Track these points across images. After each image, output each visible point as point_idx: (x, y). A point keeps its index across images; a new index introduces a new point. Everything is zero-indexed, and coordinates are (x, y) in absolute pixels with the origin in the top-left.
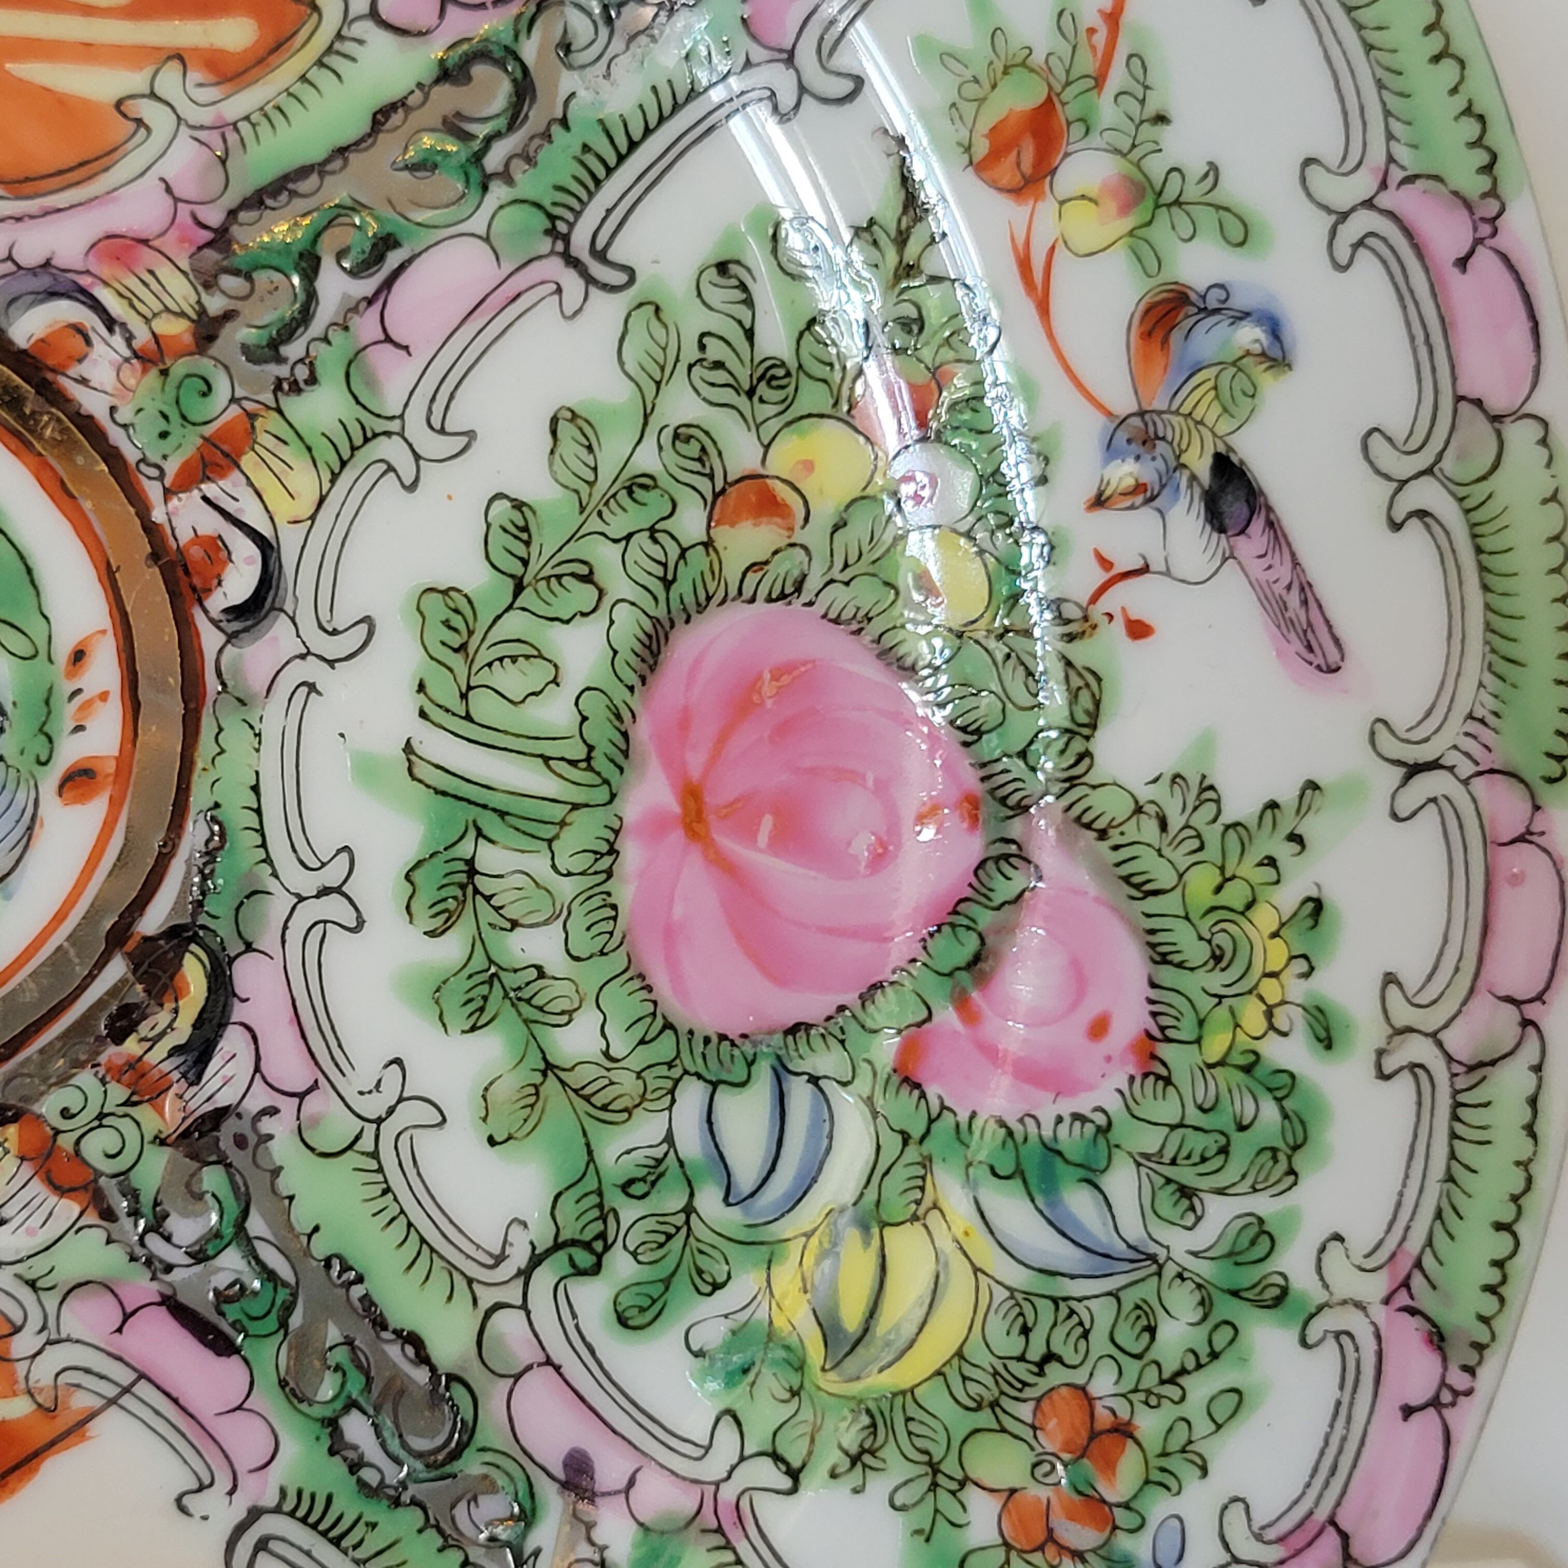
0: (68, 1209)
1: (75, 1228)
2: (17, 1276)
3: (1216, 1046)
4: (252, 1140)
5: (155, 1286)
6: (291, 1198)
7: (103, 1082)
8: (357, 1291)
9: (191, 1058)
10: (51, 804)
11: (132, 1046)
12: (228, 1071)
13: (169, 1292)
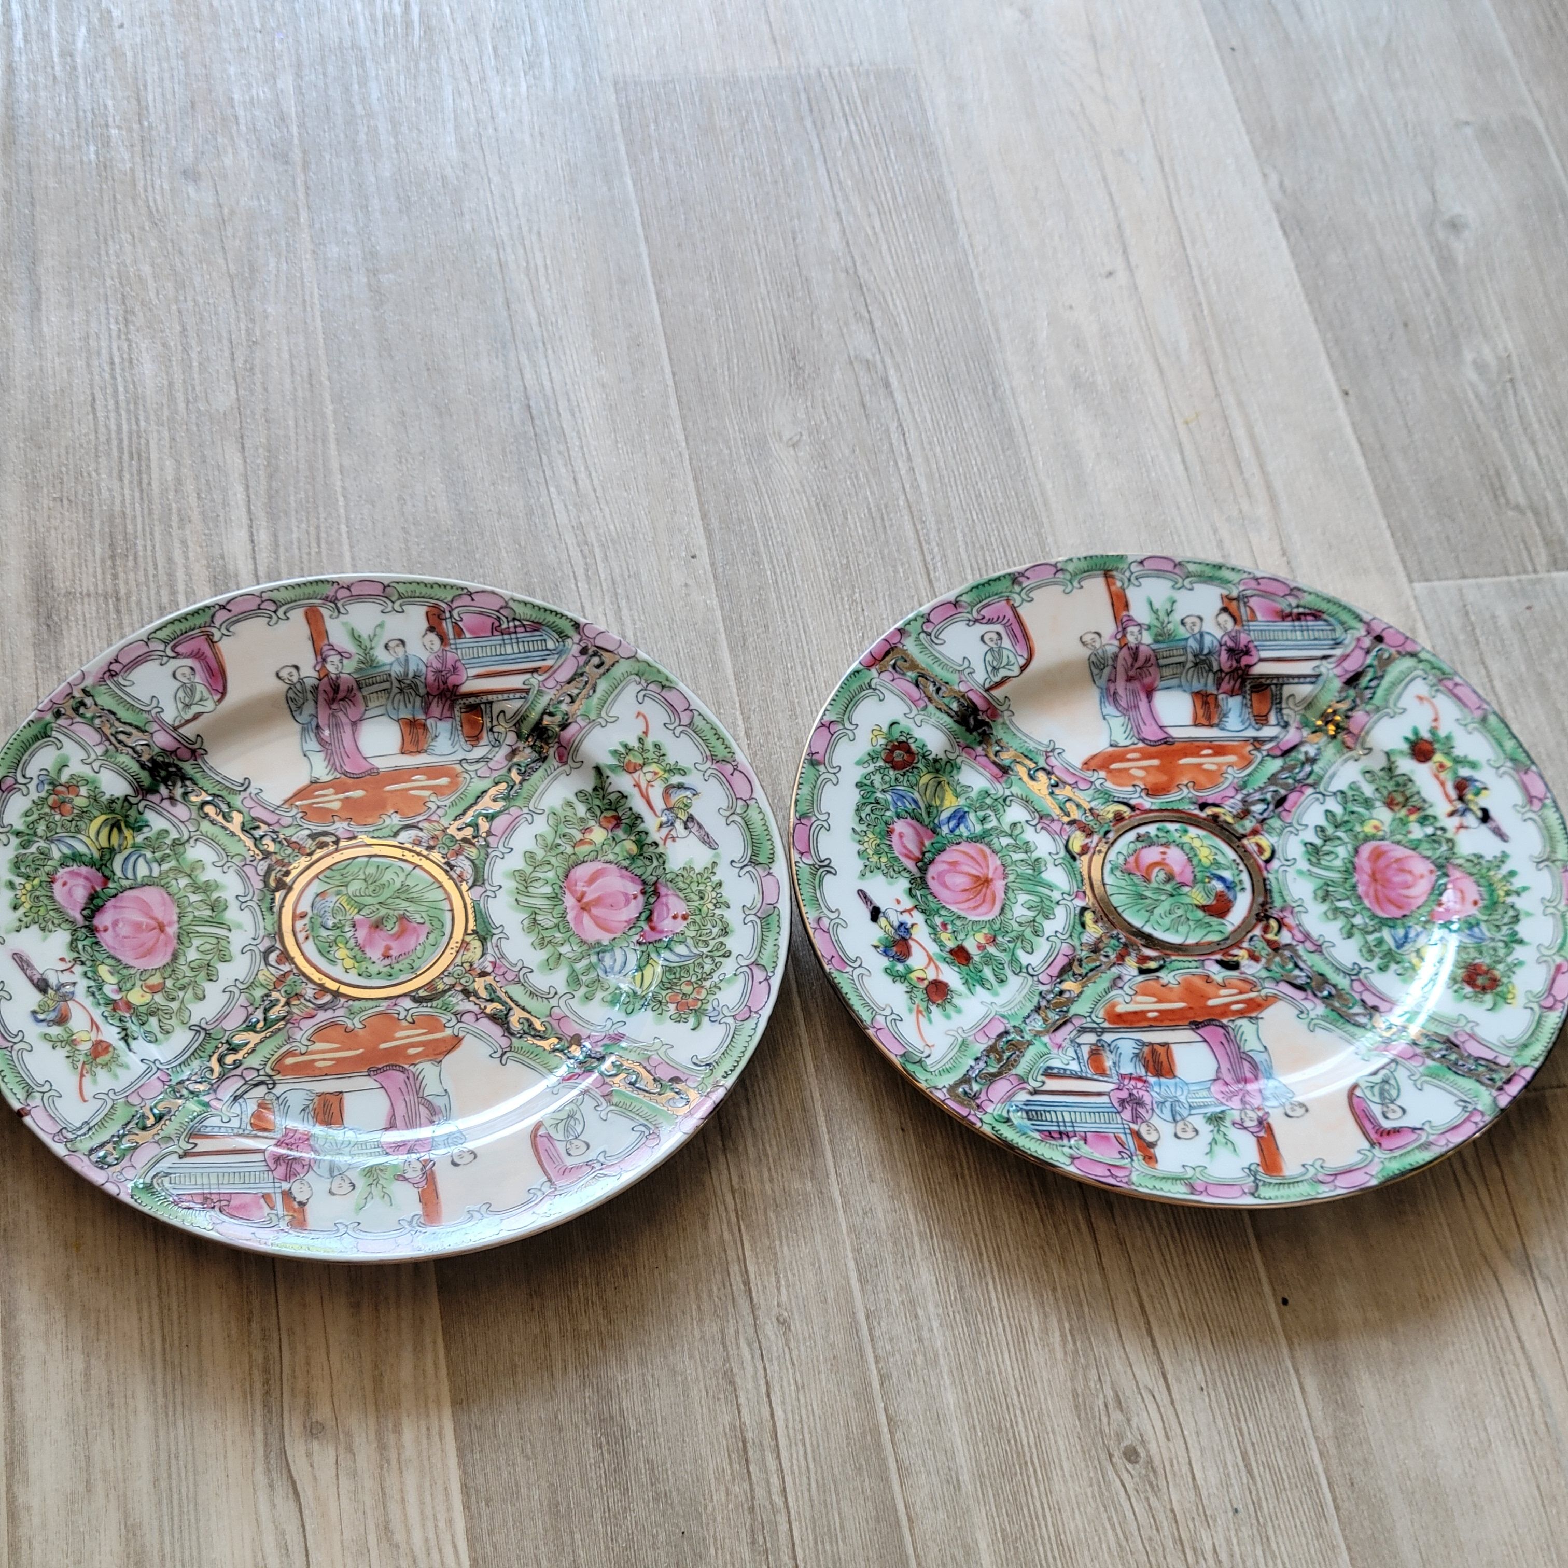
2: (303, 827)
3: (36, 882)
5: (273, 828)
9: (270, 869)
10: (309, 910)
12: (262, 867)
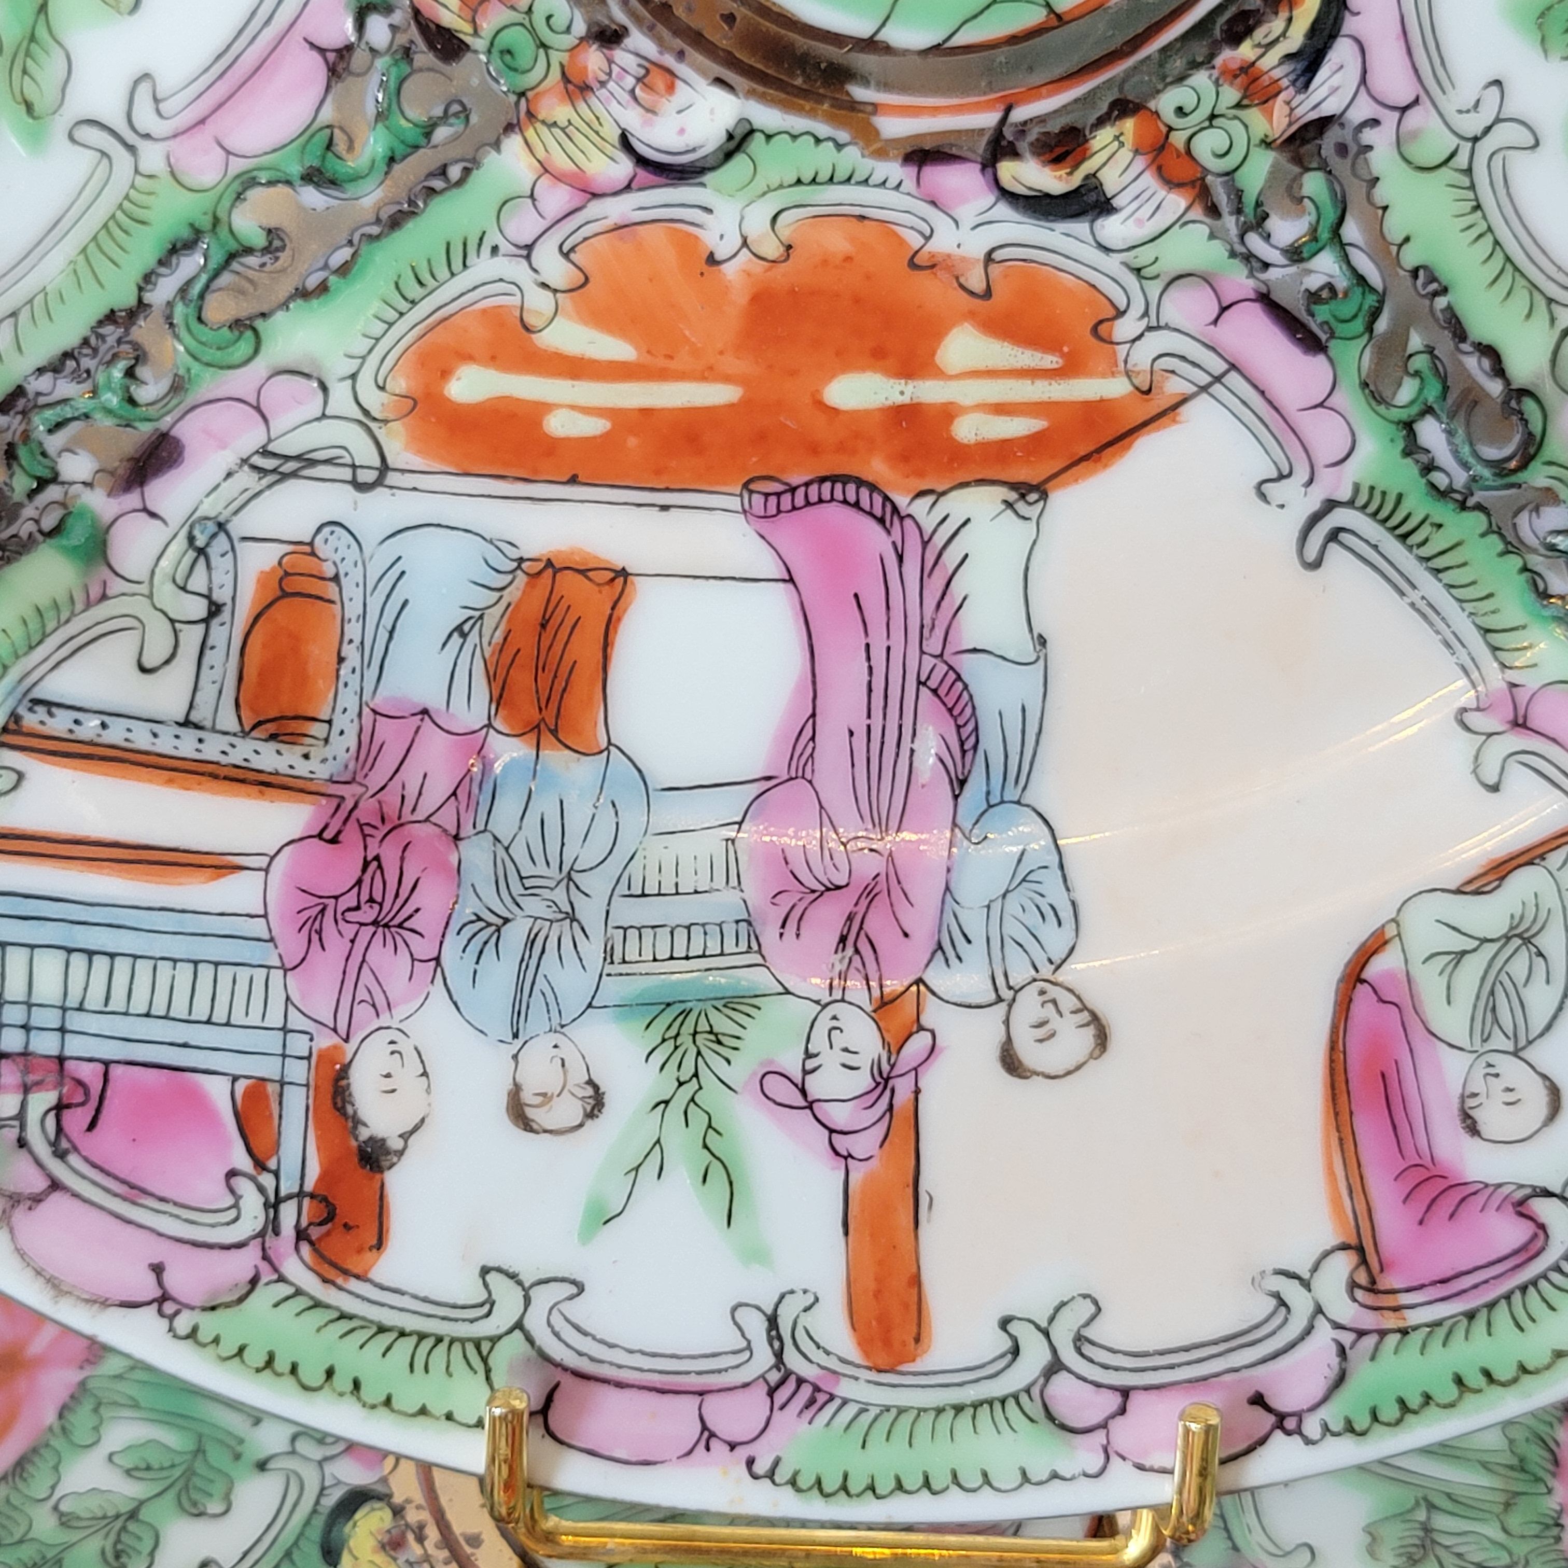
0: (1177, 202)
1: (1182, 221)
2: (1125, 264)
4: (1353, 149)
5: (1251, 283)
6: (1385, 208)
7: (1217, 83)
8: (1441, 302)
9: (1300, 66)
11: (1246, 51)
12: (1335, 81)
13: (1264, 290)
